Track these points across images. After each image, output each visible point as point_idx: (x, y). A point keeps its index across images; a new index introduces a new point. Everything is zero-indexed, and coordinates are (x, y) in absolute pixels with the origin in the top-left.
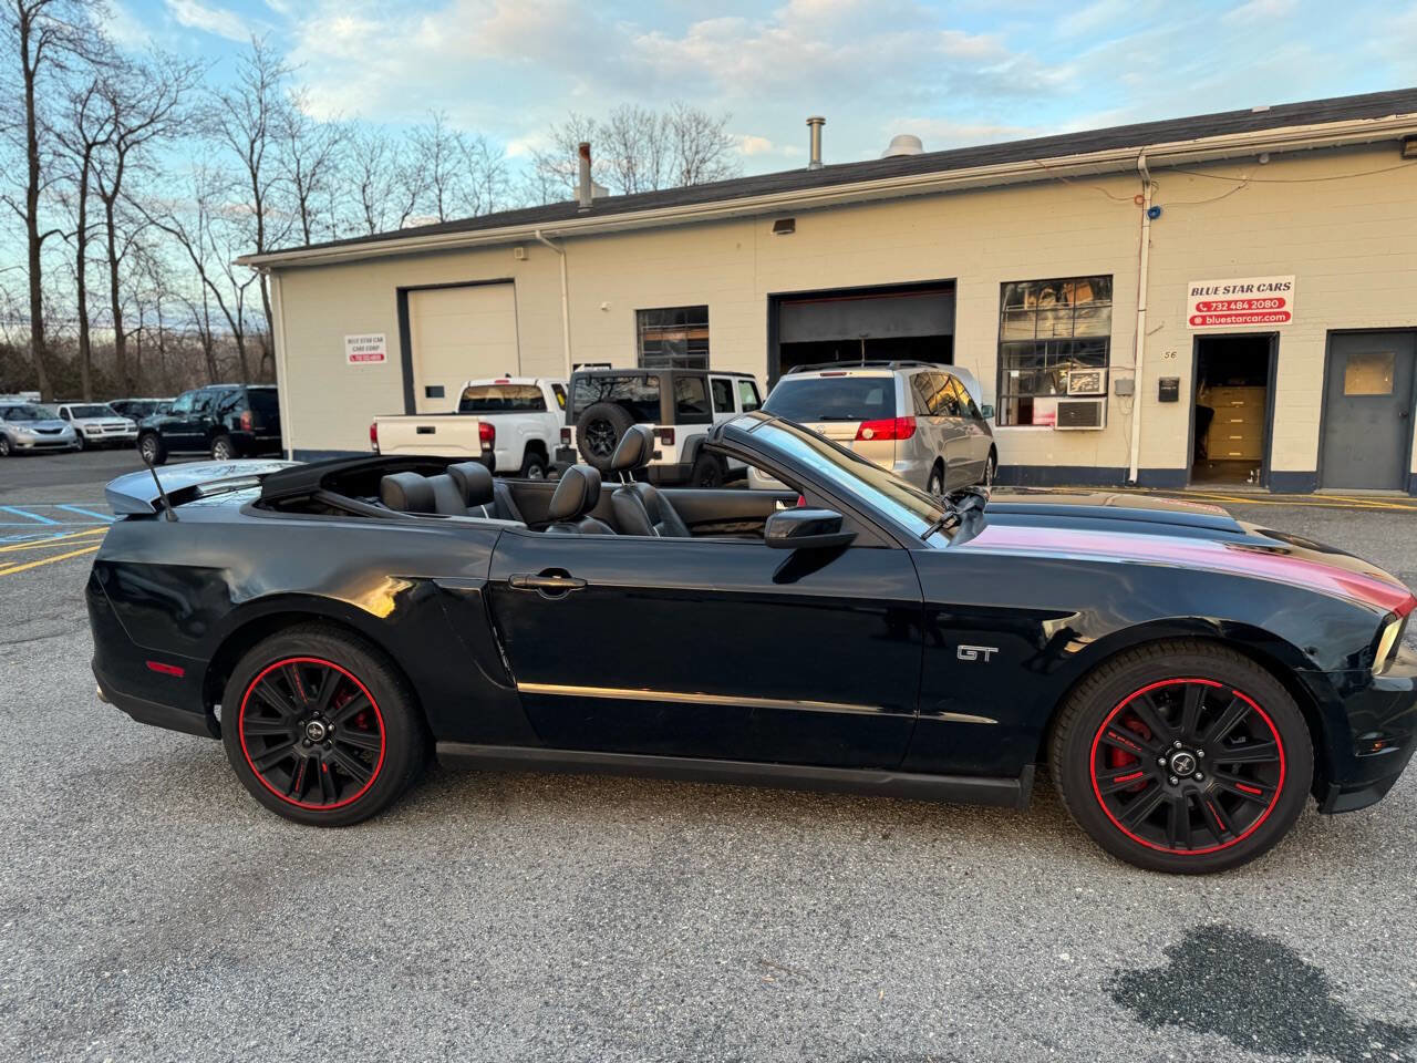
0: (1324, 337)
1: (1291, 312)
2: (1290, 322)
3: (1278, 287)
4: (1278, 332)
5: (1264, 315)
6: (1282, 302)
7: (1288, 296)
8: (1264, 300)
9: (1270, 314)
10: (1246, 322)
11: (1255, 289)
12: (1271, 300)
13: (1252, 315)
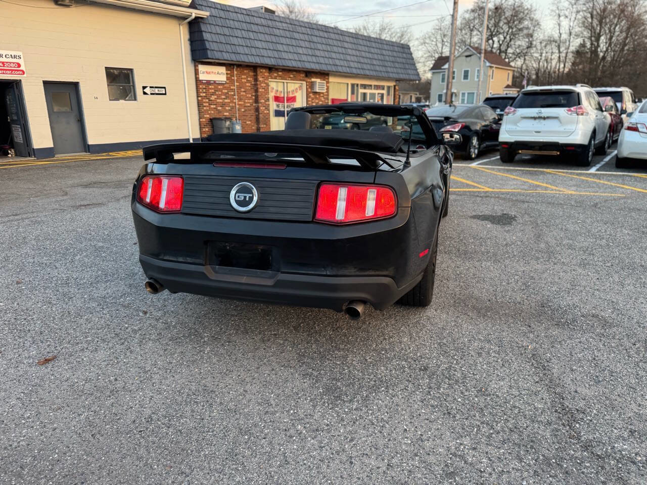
0: (42, 84)
1: (25, 70)
2: (25, 75)
3: (15, 57)
4: (20, 80)
5: (12, 70)
6: (19, 65)
7: (21, 62)
8: (10, 63)
9: (15, 70)
10: (4, 73)
11: (4, 56)
12: (14, 63)
13: (6, 70)
